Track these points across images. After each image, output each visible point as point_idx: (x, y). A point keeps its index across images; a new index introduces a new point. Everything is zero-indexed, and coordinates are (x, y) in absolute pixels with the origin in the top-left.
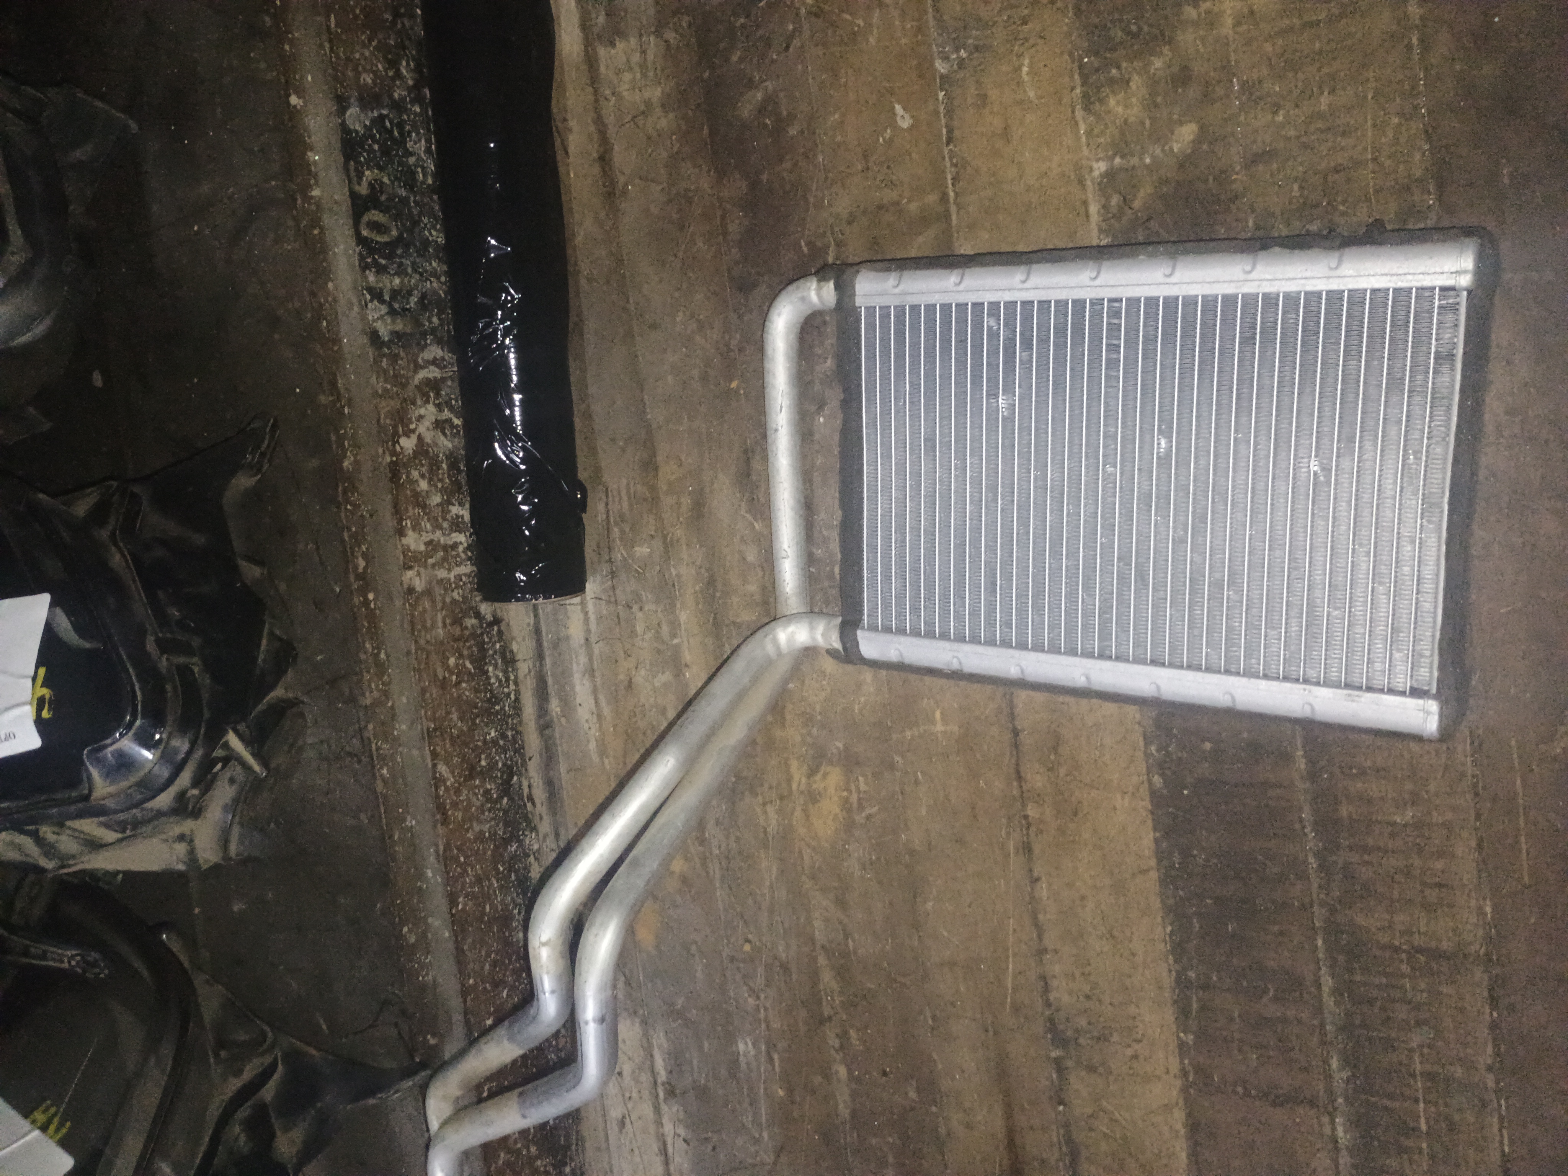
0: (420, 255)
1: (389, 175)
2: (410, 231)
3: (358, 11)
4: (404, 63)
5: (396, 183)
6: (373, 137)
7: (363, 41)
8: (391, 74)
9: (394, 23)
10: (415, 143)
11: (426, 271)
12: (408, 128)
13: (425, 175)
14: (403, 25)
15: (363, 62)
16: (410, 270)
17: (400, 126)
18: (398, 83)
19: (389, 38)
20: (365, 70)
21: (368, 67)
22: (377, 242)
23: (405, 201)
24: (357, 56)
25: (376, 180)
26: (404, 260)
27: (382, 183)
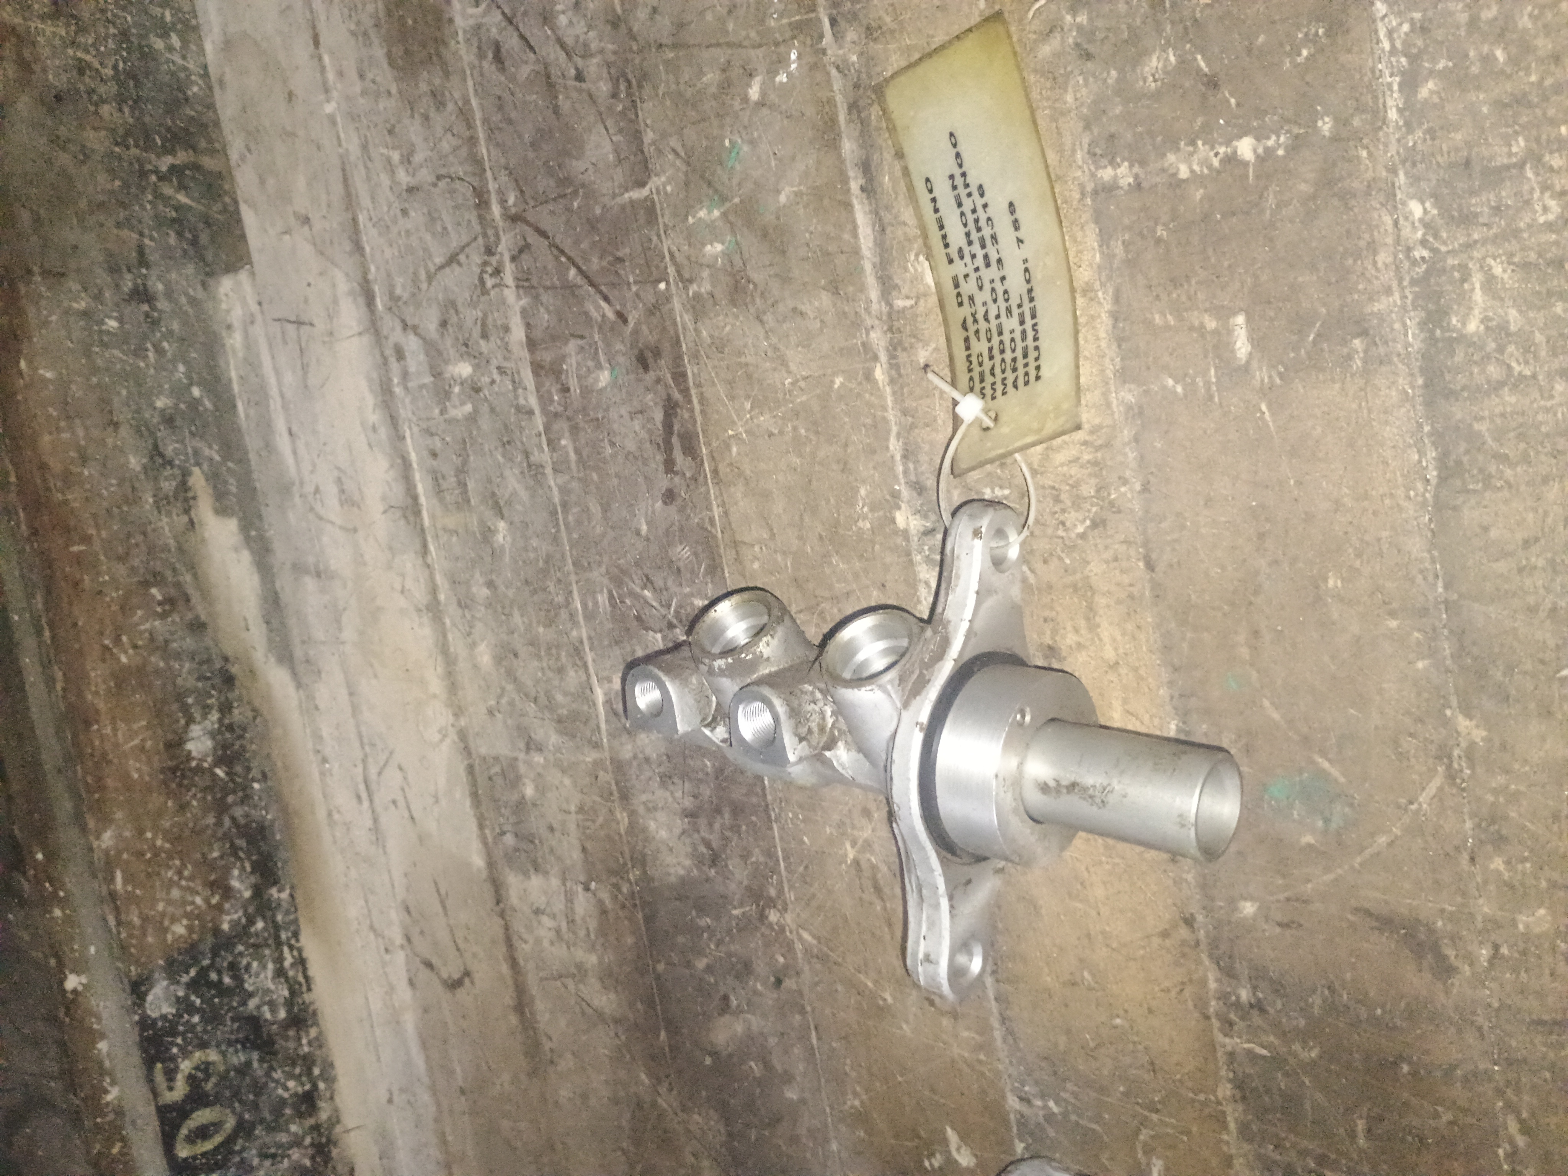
0: (271, 1129)
1: (218, 1046)
2: (255, 1107)
3: (159, 843)
4: (236, 872)
5: (231, 1050)
6: (191, 1009)
7: (171, 880)
8: (215, 900)
9: (219, 823)
10: (257, 975)
11: (280, 1146)
12: (244, 962)
13: (273, 1011)
14: (233, 819)
15: (170, 909)
16: (256, 1161)
17: (233, 967)
18: (227, 906)
19: (212, 849)
20: (174, 920)
21: (179, 912)
22: (204, 1154)
23: (244, 1070)
24: (161, 907)
25: (197, 1068)
26: (245, 1155)
27: (208, 1064)
